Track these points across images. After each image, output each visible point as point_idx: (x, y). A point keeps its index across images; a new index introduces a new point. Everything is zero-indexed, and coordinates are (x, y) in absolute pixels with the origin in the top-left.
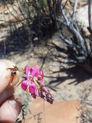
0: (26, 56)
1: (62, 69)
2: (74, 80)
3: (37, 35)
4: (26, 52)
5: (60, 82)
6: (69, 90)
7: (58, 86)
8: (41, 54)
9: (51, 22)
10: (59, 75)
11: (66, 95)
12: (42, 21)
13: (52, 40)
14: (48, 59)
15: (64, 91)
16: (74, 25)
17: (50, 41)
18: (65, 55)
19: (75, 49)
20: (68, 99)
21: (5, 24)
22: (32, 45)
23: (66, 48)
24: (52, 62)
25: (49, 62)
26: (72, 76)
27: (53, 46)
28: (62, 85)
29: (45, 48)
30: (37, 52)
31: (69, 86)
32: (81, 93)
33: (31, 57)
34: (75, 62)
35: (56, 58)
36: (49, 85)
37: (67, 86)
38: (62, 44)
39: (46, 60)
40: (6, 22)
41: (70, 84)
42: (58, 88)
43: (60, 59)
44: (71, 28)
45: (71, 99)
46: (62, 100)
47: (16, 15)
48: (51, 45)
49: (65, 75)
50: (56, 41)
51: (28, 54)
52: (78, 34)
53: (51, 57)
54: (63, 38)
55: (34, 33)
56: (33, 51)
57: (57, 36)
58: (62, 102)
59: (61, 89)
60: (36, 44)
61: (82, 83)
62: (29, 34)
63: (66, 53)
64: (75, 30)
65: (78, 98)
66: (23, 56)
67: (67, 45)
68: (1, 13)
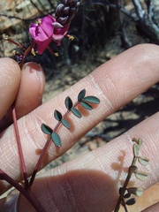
0: (57, 82)
1: (127, 105)
3: (78, 40)
5: (124, 130)
10: (121, 116)
13: (106, 52)
17: (102, 54)
22: (69, 61)
30: (78, 74)
33: (67, 83)
36: (103, 136)
44: (147, 23)
48: (104, 61)
49: (135, 117)
50: (113, 53)
51: (60, 79)
54: (130, 44)
56: (69, 72)
57: (114, 46)
64: (154, 26)
66: (51, 82)
68: (10, 10)
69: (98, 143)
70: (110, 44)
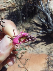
0: (18, 28)
1: (38, 36)
2: (45, 43)
3: (25, 16)
4: (18, 25)
5: (36, 44)
6: (41, 48)
7: (35, 46)
8: (26, 27)
9: (33, 8)
11: (40, 51)
12: (28, 7)
13: (33, 19)
14: (30, 30)
15: (38, 49)
16: (47, 11)
17: (32, 20)
18: (40, 28)
19: (46, 25)
20: (40, 53)
21: (7, 9)
22: (21, 22)
23: (41, 25)
24: (32, 32)
25: (31, 32)
26: (43, 40)
27: (34, 23)
28: (37, 45)
29: (29, 24)
30: (24, 26)
31: (42, 46)
32: (48, 50)
33: (21, 28)
34: (46, 32)
35: (35, 30)
36: (30, 45)
37: (40, 46)
38: (39, 22)
39: (29, 31)
40: (7, 7)
41: (42, 45)
42: (35, 47)
43: (37, 30)
44: (45, 12)
45: (42, 53)
46: (37, 54)
47: (13, 3)
48: (32, 22)
49: (40, 40)
50: (36, 20)
52: (49, 16)
53: (32, 29)
54: (40, 18)
55: (23, 14)
56: (22, 25)
57: (36, 17)
58: (37, 55)
59: (37, 47)
60: (24, 21)
61: (49, 45)
62: (20, 15)
63: (41, 27)
64: (47, 13)
65: (46, 53)
67: (42, 22)
68: (4, 2)
69: (28, 47)
70: (35, 16)
